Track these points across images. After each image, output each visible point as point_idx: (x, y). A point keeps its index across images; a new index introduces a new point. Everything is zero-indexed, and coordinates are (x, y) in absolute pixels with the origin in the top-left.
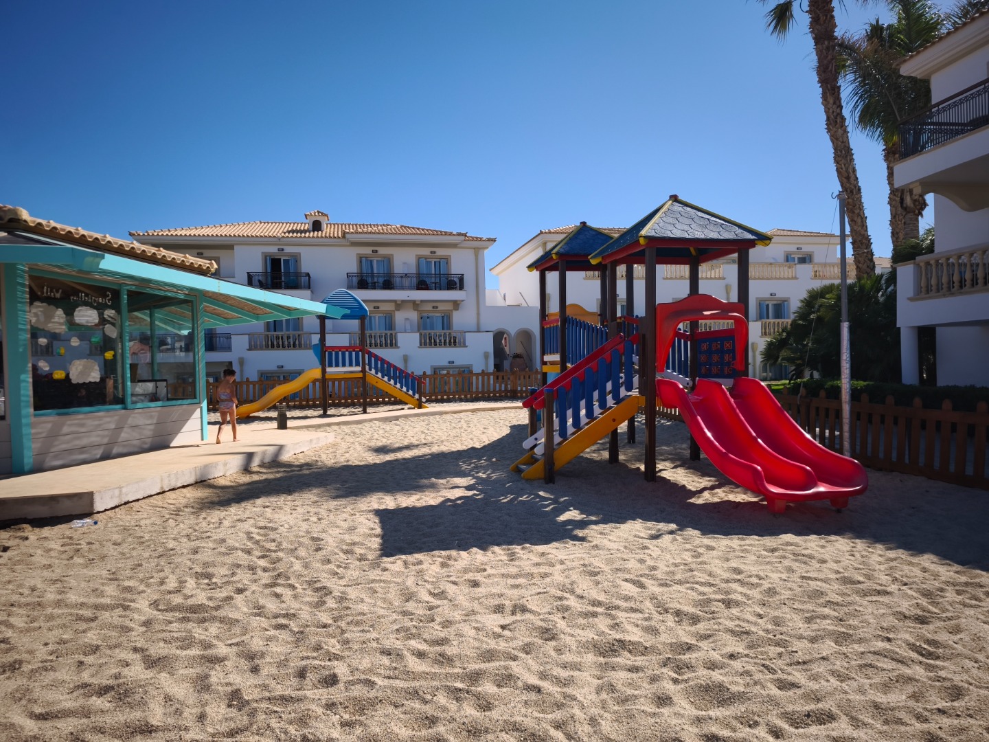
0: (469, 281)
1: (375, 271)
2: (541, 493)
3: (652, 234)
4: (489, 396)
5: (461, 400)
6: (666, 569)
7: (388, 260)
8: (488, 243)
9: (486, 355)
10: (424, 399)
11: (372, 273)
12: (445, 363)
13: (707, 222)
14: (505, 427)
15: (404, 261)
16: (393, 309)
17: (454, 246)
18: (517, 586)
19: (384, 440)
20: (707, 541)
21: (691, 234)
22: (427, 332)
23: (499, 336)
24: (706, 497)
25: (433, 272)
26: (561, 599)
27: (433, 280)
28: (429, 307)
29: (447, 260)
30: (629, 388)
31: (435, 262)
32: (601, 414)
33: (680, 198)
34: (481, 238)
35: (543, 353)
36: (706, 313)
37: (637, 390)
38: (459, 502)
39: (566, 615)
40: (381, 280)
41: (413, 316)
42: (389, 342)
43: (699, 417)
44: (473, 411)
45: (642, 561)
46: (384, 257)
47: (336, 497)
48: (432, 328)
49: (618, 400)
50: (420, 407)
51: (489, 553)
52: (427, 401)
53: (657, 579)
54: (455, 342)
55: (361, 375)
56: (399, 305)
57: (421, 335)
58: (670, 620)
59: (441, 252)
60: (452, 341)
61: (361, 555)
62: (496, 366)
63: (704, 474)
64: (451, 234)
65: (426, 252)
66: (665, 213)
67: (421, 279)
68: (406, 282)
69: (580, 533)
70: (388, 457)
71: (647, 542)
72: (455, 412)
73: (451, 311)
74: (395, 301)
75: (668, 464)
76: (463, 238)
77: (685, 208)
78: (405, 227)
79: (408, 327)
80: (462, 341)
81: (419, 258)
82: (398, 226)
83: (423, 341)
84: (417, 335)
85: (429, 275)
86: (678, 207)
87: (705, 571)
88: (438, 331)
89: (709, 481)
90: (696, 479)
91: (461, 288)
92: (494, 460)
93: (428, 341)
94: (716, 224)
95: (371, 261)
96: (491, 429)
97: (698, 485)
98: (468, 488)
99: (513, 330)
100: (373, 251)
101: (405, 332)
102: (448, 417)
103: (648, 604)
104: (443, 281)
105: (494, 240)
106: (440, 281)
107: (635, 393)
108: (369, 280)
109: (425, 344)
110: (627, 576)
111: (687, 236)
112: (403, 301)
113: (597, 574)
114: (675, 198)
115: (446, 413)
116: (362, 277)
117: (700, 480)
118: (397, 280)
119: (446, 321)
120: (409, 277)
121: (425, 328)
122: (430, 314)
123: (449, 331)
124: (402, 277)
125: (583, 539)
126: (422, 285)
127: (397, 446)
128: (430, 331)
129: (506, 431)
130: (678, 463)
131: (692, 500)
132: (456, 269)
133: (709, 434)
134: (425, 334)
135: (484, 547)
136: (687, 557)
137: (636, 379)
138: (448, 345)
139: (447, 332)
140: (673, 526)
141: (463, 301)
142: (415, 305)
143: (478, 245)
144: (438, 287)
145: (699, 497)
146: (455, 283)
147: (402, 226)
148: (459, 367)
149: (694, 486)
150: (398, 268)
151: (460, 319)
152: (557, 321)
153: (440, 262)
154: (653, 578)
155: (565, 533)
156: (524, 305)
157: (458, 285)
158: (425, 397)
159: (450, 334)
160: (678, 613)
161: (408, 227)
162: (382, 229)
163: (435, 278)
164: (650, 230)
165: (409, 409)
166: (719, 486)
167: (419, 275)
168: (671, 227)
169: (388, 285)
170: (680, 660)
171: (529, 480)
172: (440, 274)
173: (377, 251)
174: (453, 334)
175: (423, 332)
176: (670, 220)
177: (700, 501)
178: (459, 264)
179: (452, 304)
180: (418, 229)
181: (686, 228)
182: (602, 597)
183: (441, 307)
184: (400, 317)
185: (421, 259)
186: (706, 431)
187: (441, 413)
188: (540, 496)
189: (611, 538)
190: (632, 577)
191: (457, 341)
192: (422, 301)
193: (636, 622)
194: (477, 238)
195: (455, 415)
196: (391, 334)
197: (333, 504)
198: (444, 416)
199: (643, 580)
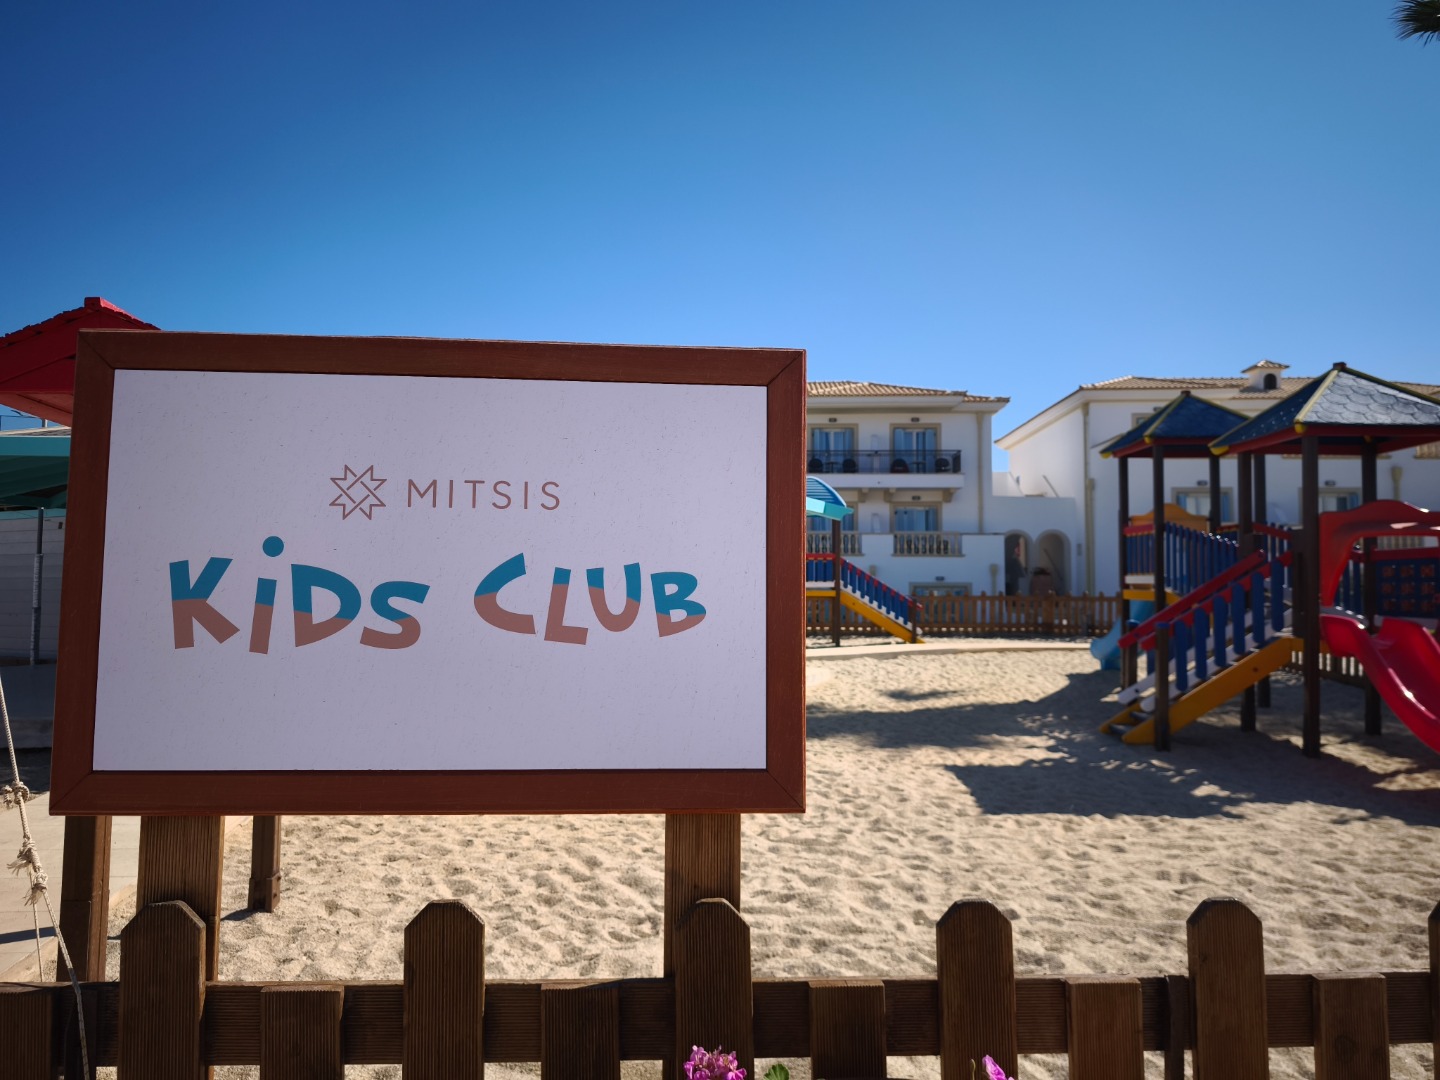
0: (968, 461)
1: (832, 447)
2: (1155, 762)
3: (1314, 418)
4: (1010, 631)
5: (967, 635)
6: (1367, 856)
7: (851, 432)
8: (998, 404)
9: (993, 570)
10: (919, 631)
11: (828, 451)
12: (931, 579)
13: (1392, 401)
14: (1059, 677)
15: (873, 433)
16: (856, 499)
17: (947, 410)
18: (1175, 857)
19: (896, 684)
20: (1415, 831)
21: (1370, 418)
22: (906, 533)
23: (1013, 541)
24: (1401, 783)
25: (914, 448)
26: (1237, 873)
27: (914, 459)
28: (907, 498)
29: (935, 430)
30: (1278, 627)
31: (918, 434)
32: (1237, 660)
33: (1350, 366)
34: (987, 398)
35: (1125, 570)
36: (1397, 526)
37: (1290, 629)
38: (1048, 764)
39: (1252, 888)
40: (841, 460)
41: (884, 509)
42: (850, 546)
43: (1391, 671)
44: (1001, 651)
45: (1332, 846)
46: (846, 428)
47: (882, 746)
48: (911, 528)
49: (1261, 642)
50: (914, 640)
51: (1119, 822)
52: (925, 634)
53: (1358, 865)
54: (946, 548)
55: (833, 594)
56: (864, 495)
57: (896, 537)
58: (1390, 904)
59: (926, 419)
60: (942, 547)
61: (959, 810)
62: (1008, 586)
63: (1391, 752)
64: (943, 393)
65: (904, 419)
66: (1328, 388)
67: (898, 457)
68: (876, 462)
69: (1234, 810)
70: (914, 706)
71: (1333, 827)
72: (975, 651)
73: (940, 503)
74: (859, 490)
75: (1331, 738)
76: (960, 398)
77: (1359, 380)
78: (875, 385)
79: (877, 526)
80: (956, 547)
81: (895, 428)
82: (866, 384)
83: (898, 547)
84: (890, 539)
85: (909, 452)
86: (1347, 379)
87: (1425, 862)
88: (920, 531)
89: (1403, 763)
90: (1380, 759)
91: (956, 469)
92: (1065, 718)
93: (906, 546)
94: (1407, 403)
95: (827, 435)
96: (1039, 679)
97: (1385, 767)
98: (1050, 749)
99: (1034, 531)
100: (830, 420)
101: (872, 532)
102: (967, 657)
103: (1354, 888)
104: (930, 461)
105: (1007, 400)
106: (924, 459)
107: (1286, 633)
108: (824, 460)
109: (902, 551)
110: (1318, 859)
111: (1366, 422)
112: (872, 490)
113: (1275, 853)
114: (1341, 367)
115: (962, 652)
116: (813, 456)
117: (1388, 761)
118: (861, 461)
119: (932, 518)
120: (880, 455)
121: (901, 528)
122: (908, 508)
123: (938, 533)
124: (869, 455)
125: (1240, 817)
126: (898, 466)
127: (916, 692)
128: (909, 532)
129: (1063, 683)
130: (1347, 737)
131: (1381, 785)
132: (948, 442)
133: (1409, 695)
134: (902, 537)
135: (1110, 814)
136: (1394, 846)
137: (1288, 614)
138: (935, 552)
139: (935, 534)
140: (1361, 813)
141: (958, 489)
142: (887, 494)
143: (982, 409)
144: (921, 469)
145: (1390, 782)
146: (949, 463)
147: (870, 384)
148: (952, 586)
149: (1380, 768)
150: (865, 443)
151: (953, 516)
152: (1149, 527)
153: (924, 434)
154: (1352, 863)
155: (1208, 808)
156: (1051, 494)
157: (951, 466)
158: (922, 628)
159: (938, 537)
160: (1398, 899)
161: (881, 386)
162: (845, 389)
163: (917, 455)
164: (1309, 414)
165: (898, 643)
166: (1420, 770)
167: (893, 452)
168: (1340, 409)
169: (850, 466)
170: (1416, 939)
171: (1132, 745)
172: (924, 451)
173: (835, 420)
174: (944, 538)
175: (899, 533)
176: (1337, 398)
177: (1393, 787)
178: (953, 435)
179: (941, 493)
180: (895, 387)
181: (1363, 409)
182: (1290, 876)
183: (926, 498)
184: (865, 511)
185: (898, 431)
186: (1404, 689)
187: (955, 652)
188: (1154, 766)
189: (1279, 818)
190: (1323, 860)
191: (949, 547)
192: (899, 490)
193: (1346, 903)
194: (980, 398)
195: (976, 656)
196: (853, 536)
197: (883, 753)
198: (960, 656)
199: (1341, 864)
